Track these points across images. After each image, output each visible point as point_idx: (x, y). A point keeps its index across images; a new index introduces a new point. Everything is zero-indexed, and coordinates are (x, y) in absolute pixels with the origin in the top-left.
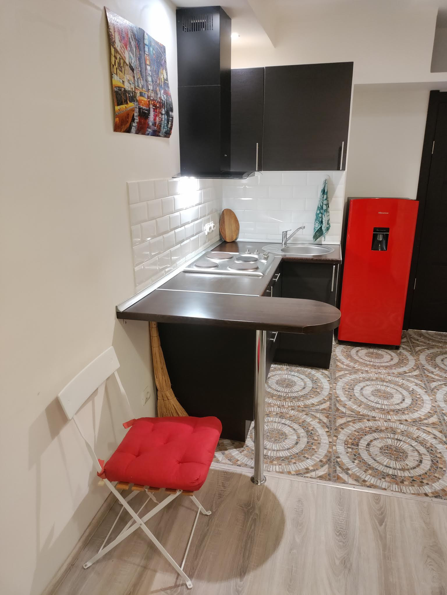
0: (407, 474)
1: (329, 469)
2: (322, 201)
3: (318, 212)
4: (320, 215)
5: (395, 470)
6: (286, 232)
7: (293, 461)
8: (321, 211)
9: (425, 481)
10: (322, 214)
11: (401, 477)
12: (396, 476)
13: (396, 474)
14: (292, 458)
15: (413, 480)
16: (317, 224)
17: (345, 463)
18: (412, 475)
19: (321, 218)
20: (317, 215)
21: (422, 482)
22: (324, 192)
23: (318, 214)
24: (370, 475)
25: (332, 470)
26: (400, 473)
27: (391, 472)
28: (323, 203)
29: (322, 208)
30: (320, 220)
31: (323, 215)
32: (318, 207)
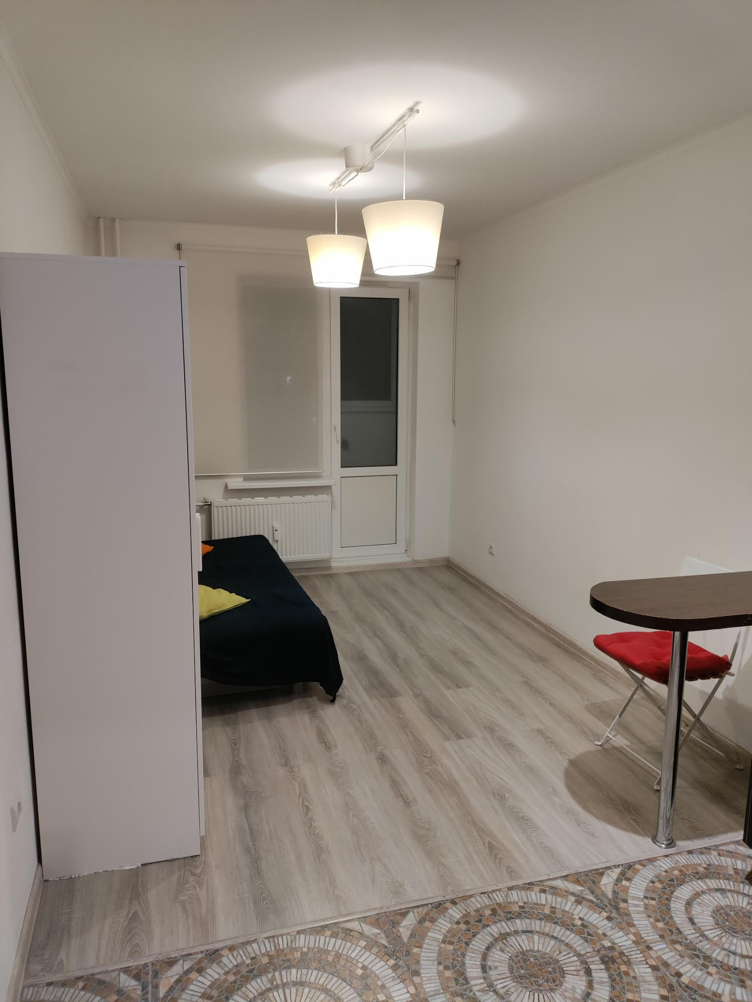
9: (463, 927)
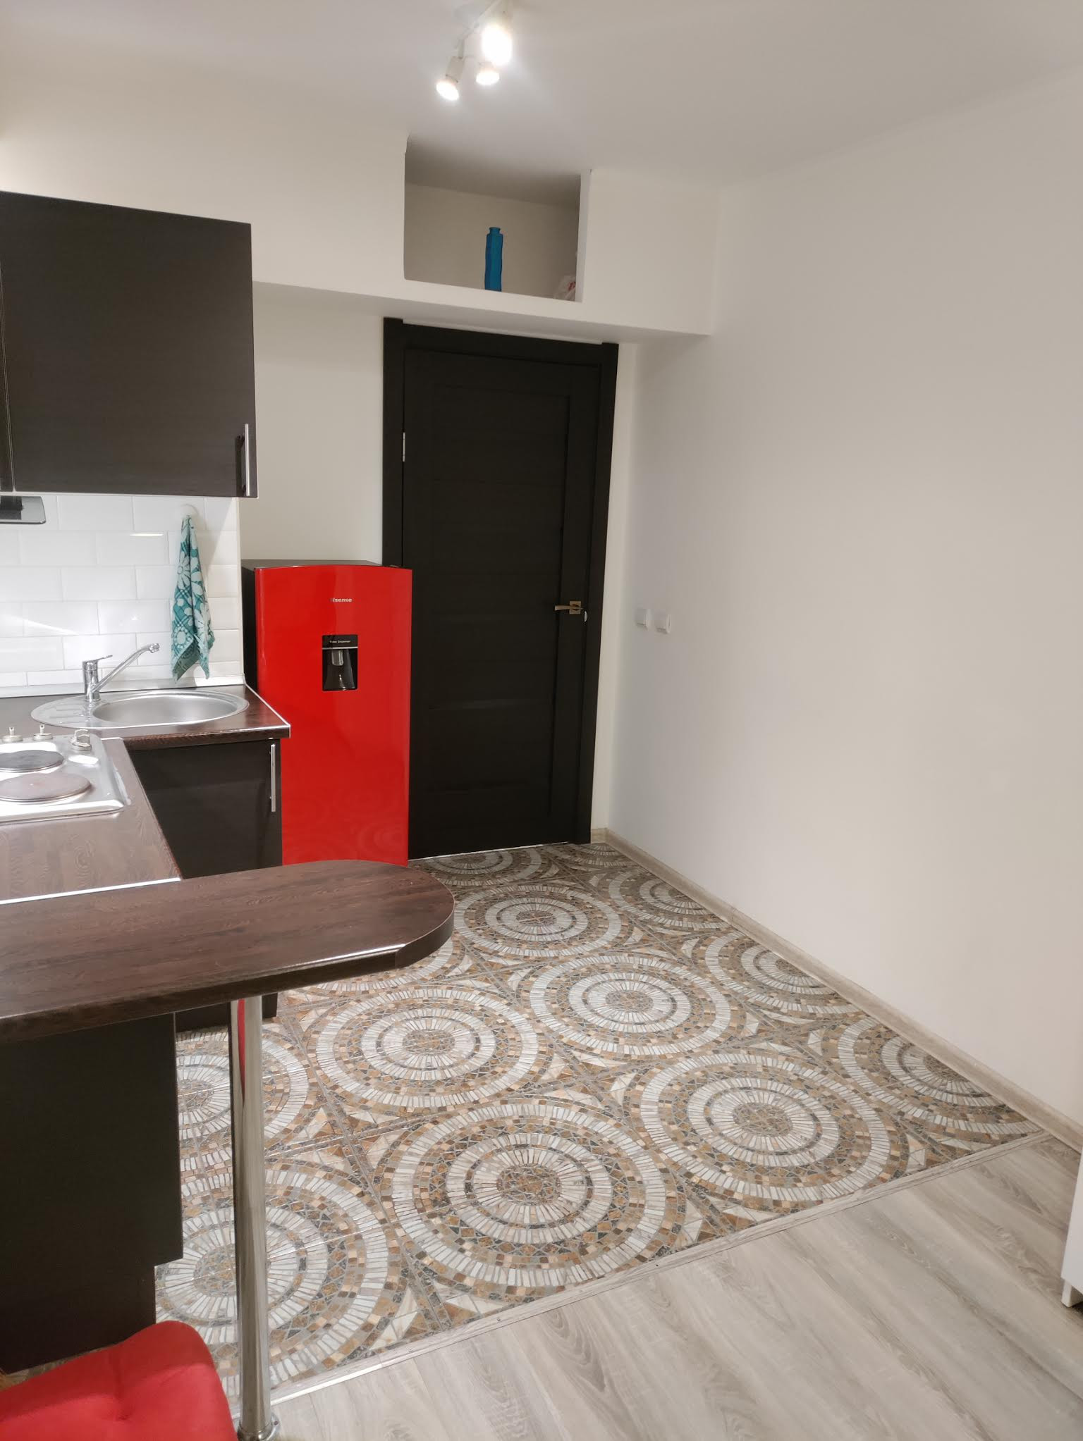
0: (581, 1226)
1: (417, 1298)
2: (187, 573)
3: (181, 602)
4: (188, 611)
5: (555, 1228)
6: (96, 662)
7: (321, 1321)
8: (189, 600)
10: (192, 607)
11: (574, 1238)
12: (563, 1241)
13: (562, 1237)
14: (313, 1316)
15: (601, 1235)
16: (182, 634)
17: (445, 1263)
18: (593, 1224)
19: (191, 619)
20: (178, 611)
21: (618, 1232)
22: (188, 549)
23: (182, 608)
24: (514, 1266)
25: (425, 1298)
26: (567, 1231)
27: (548, 1236)
28: (190, 579)
29: (190, 592)
30: (190, 624)
31: (196, 611)
32: (179, 590)
